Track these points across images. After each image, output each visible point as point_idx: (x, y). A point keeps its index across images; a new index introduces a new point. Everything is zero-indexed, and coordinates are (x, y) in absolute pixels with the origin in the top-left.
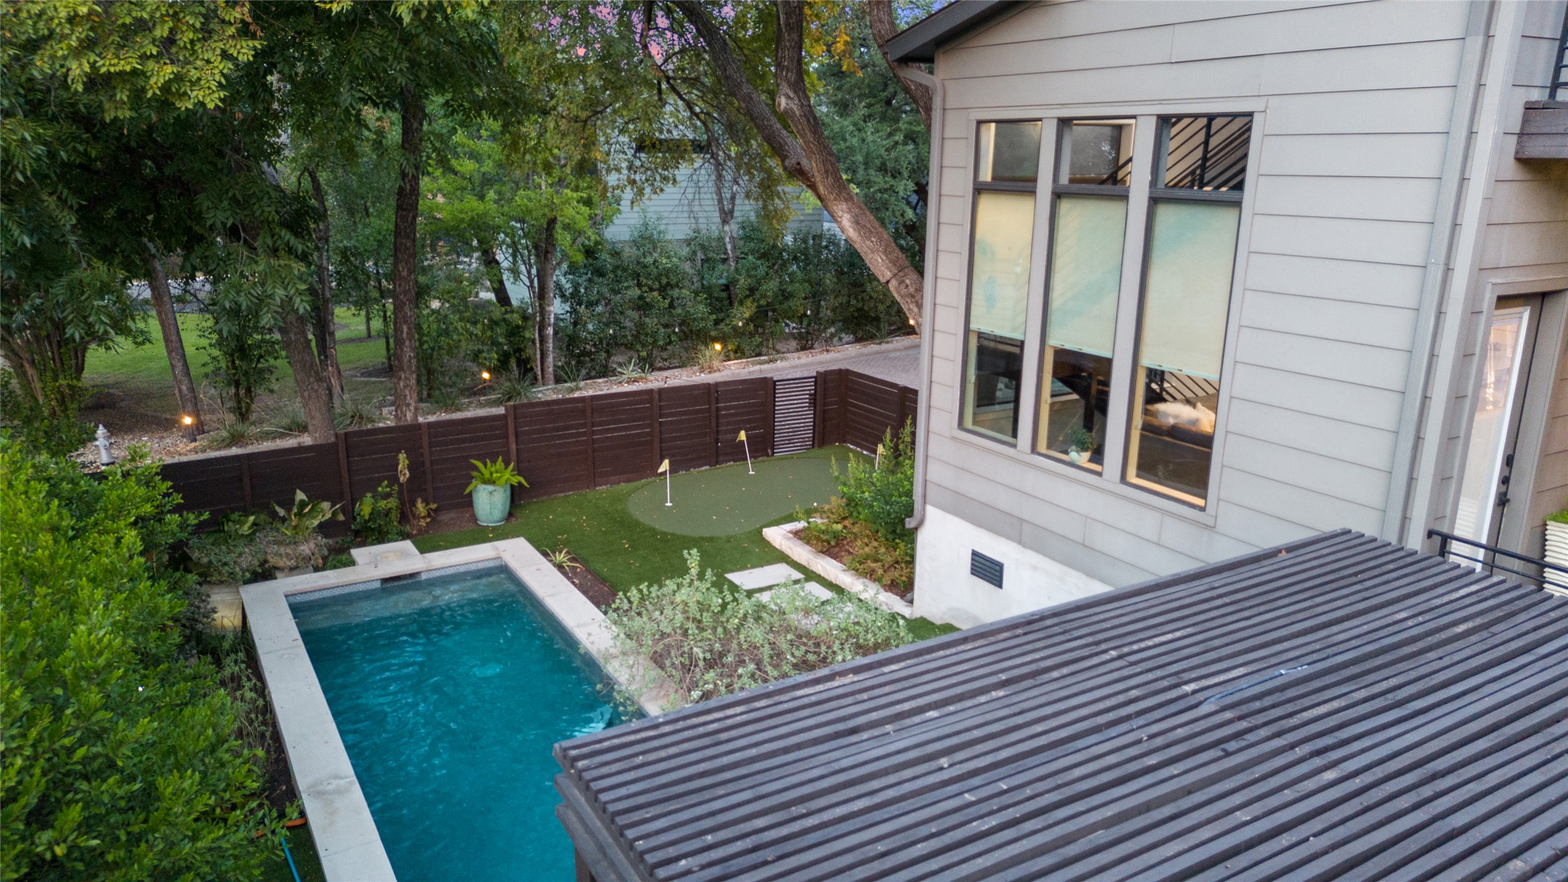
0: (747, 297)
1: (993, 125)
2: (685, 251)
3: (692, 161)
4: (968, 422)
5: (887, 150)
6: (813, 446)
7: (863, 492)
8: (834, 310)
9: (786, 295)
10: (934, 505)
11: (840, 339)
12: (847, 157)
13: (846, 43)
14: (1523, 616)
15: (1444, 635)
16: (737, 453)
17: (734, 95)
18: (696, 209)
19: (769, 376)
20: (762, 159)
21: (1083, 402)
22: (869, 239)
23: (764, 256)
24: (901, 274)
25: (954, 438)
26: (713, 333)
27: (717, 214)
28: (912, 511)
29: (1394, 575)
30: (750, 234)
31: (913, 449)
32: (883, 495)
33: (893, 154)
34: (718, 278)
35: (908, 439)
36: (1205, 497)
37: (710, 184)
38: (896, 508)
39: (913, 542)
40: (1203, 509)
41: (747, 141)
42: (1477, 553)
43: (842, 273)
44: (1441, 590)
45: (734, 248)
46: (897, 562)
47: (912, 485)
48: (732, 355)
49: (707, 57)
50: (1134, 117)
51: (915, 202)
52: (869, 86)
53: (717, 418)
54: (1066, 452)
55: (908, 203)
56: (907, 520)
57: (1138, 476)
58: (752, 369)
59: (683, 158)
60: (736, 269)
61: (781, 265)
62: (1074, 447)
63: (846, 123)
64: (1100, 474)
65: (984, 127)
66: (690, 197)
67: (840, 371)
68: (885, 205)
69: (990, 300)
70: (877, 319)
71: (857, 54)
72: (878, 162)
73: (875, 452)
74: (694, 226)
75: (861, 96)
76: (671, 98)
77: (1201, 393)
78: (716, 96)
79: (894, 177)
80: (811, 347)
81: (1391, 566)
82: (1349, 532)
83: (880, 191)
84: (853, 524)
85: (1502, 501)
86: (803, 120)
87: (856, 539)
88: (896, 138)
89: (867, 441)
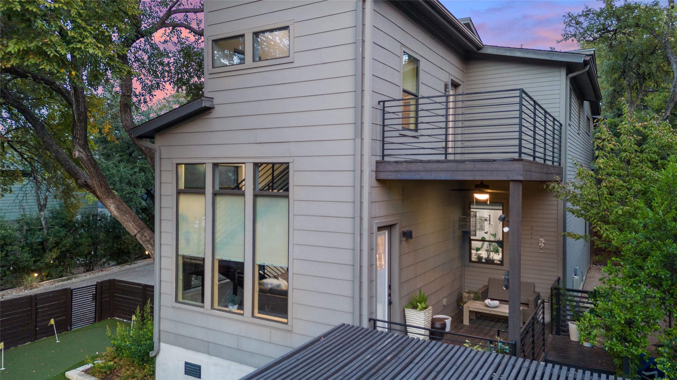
0: (54, 247)
1: (183, 165)
2: (16, 226)
3: (22, 181)
4: (180, 299)
5: (131, 175)
6: (95, 321)
7: (125, 342)
8: (105, 250)
9: (76, 245)
10: (164, 342)
11: (109, 264)
12: (110, 178)
13: (109, 129)
14: (407, 348)
15: (383, 362)
16: (49, 332)
17: (48, 150)
18: (24, 204)
19: (68, 287)
20: (64, 180)
21: (232, 283)
22: (125, 215)
23: (64, 226)
24: (142, 231)
25: (173, 307)
26: (33, 268)
27: (37, 206)
28: (153, 347)
29: (363, 340)
30: (56, 215)
31: (152, 316)
32: (137, 342)
33: (134, 177)
34: (36, 239)
35: (149, 311)
36: (287, 318)
37: (33, 192)
38: (144, 347)
39: (154, 363)
40: (286, 324)
41: (55, 171)
42: (385, 325)
43: (109, 232)
44: (379, 343)
45: (46, 223)
46: (145, 376)
47: (152, 333)
48: (45, 279)
49: (31, 132)
50: (244, 163)
51: (145, 198)
52: (120, 147)
53: (36, 314)
54: (227, 307)
55: (143, 198)
56: (151, 352)
57: (259, 313)
58: (57, 284)
59: (16, 180)
60: (48, 233)
61: (74, 230)
62: (230, 304)
63: (109, 163)
64: (242, 315)
65: (179, 166)
66: (21, 198)
67: (110, 280)
68: (131, 200)
69: (188, 241)
70: (129, 253)
71: (114, 133)
72: (127, 181)
73: (131, 319)
74: (22, 213)
75: (116, 152)
76: (10, 151)
77: (280, 273)
78: (37, 150)
79: (135, 187)
80: (93, 270)
81: (361, 336)
82: (344, 324)
83: (128, 193)
84: (120, 360)
85: (390, 303)
86: (88, 162)
87: (121, 368)
88: (135, 170)
89: (126, 314)
